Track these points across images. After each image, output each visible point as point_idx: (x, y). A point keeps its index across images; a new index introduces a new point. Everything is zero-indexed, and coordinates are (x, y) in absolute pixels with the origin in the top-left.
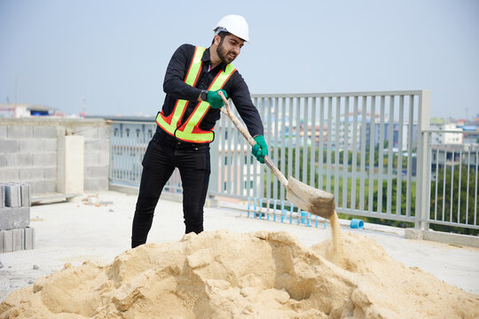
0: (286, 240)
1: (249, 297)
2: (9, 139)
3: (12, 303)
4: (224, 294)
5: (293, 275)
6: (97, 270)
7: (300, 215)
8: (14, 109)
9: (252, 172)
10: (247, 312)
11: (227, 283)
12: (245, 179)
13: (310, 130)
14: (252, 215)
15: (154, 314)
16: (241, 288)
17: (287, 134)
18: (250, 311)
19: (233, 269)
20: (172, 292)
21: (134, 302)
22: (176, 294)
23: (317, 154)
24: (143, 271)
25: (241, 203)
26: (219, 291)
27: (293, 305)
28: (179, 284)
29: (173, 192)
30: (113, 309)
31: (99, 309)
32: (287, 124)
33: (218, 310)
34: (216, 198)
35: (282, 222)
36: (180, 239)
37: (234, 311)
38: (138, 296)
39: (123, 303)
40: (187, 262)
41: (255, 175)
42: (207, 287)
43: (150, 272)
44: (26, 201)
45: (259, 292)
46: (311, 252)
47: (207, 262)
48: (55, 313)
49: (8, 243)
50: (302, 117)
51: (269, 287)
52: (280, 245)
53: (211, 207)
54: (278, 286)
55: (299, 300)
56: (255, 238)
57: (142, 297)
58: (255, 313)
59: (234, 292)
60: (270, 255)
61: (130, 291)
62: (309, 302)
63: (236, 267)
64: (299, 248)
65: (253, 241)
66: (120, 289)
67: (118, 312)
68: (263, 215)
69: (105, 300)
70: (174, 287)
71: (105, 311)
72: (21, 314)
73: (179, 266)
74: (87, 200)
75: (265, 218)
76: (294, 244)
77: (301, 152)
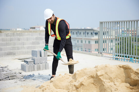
0: (129, 67)
1: (117, 85)
2: (40, 36)
3: (44, 86)
4: (109, 84)
5: (131, 78)
6: (69, 76)
7: (130, 59)
8: (40, 27)
9: (112, 45)
10: (116, 90)
11: (110, 81)
12: (110, 47)
13: (130, 31)
14: (114, 59)
15: (87, 90)
16: (114, 82)
17: (123, 33)
18: (117, 90)
19: (111, 76)
20: (92, 83)
21: (81, 86)
22: (93, 84)
23: (133, 39)
24: (83, 77)
25: (109, 55)
26: (107, 83)
27: (131, 88)
28: (94, 81)
29: (87, 51)
30: (74, 88)
31: (70, 88)
32: (123, 30)
33: (107, 89)
34: (103, 54)
35: (124, 61)
36: (94, 67)
37: (112, 90)
38: (82, 84)
39: (77, 86)
40: (97, 74)
41: (113, 46)
42: (103, 82)
43: (85, 77)
44: (46, 55)
45: (120, 84)
46: (137, 71)
47: (103, 74)
48: (57, 89)
49: (41, 68)
50: (128, 27)
51: (123, 82)
52: (126, 69)
53: (101, 56)
54: (126, 82)
55: (133, 87)
56: (118, 67)
57: (83, 85)
58: (119, 90)
59: (112, 84)
60: (123, 72)
61: (79, 83)
62: (136, 87)
63: (112, 76)
64: (133, 70)
65: (118, 68)
66: (76, 82)
67: (76, 89)
68: (118, 59)
69: (72, 85)
70: (93, 82)
71: (72, 89)
72: (47, 89)
73: (94, 75)
74: (63, 55)
75: (119, 60)
76: (131, 69)
77: (128, 38)
